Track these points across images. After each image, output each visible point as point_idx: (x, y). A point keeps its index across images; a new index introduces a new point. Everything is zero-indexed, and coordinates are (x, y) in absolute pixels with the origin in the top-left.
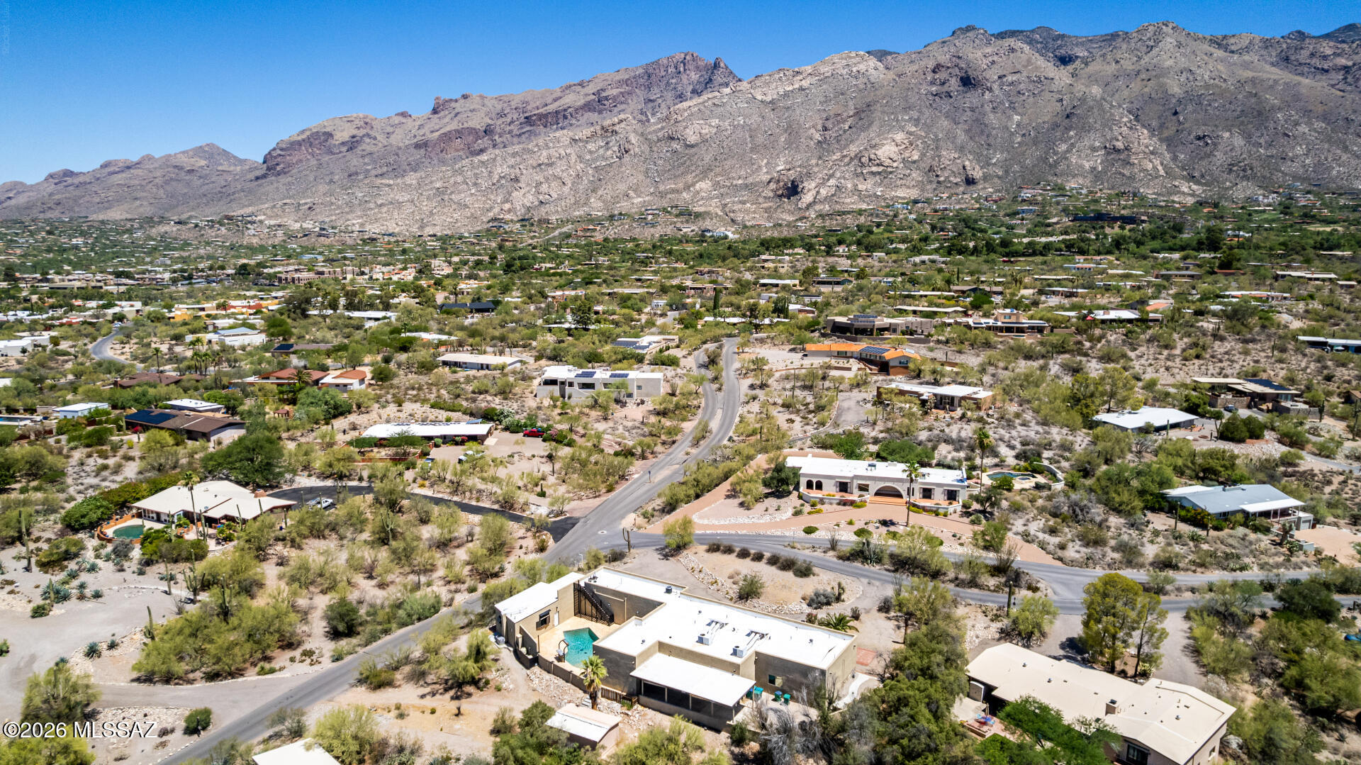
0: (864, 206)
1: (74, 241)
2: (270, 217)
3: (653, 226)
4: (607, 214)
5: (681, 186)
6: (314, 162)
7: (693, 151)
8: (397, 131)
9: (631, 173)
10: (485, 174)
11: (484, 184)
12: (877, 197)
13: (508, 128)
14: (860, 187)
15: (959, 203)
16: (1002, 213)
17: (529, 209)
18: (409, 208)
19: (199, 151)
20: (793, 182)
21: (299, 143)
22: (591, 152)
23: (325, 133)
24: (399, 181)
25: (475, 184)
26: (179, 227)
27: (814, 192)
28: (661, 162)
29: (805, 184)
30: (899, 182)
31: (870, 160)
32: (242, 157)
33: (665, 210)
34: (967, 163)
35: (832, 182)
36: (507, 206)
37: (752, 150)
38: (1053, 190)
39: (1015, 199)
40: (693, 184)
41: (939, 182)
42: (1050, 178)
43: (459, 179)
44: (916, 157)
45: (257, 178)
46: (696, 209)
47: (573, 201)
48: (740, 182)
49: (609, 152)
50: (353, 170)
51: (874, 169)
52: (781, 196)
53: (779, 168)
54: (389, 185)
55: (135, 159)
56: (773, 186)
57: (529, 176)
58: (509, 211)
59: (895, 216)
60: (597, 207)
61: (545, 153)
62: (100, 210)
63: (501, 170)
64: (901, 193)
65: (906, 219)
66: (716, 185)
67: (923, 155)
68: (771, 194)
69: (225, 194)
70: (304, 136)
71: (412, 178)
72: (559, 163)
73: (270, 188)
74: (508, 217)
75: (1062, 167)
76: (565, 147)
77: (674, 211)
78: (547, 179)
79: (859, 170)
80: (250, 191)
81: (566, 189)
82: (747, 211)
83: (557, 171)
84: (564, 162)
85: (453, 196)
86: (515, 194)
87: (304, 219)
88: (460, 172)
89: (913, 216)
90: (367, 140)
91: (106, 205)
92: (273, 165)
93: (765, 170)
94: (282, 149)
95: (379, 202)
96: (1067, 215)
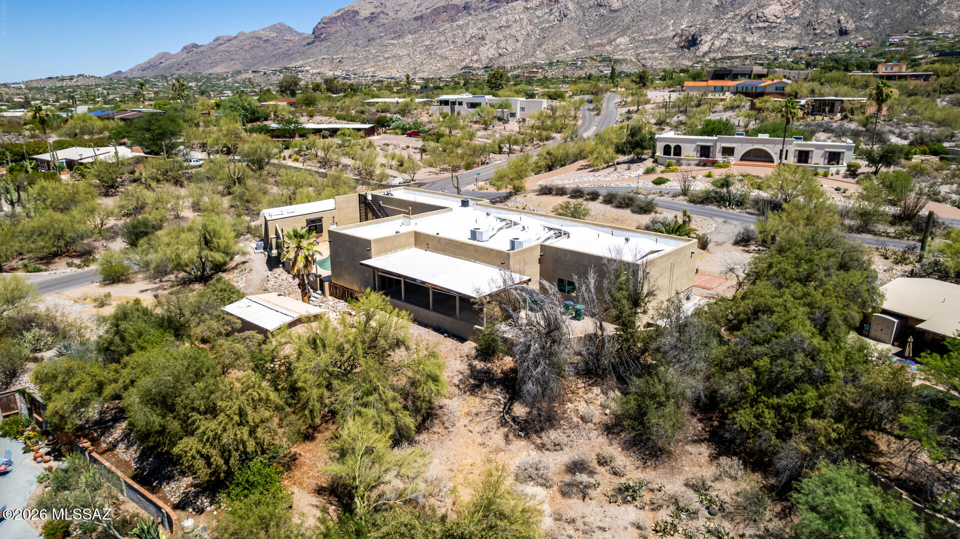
0: (751, 53)
1: (190, 84)
2: (313, 68)
3: (581, 68)
4: (547, 62)
5: (605, 41)
6: (345, 31)
7: (615, 15)
8: (403, 9)
9: (568, 32)
10: (461, 35)
11: (460, 42)
12: (761, 47)
13: (481, 5)
14: (748, 39)
15: (832, 48)
16: (870, 54)
17: (491, 60)
18: (406, 60)
19: (273, 28)
20: (693, 36)
21: (336, 19)
22: (538, 17)
23: (353, 11)
24: (400, 41)
25: (453, 42)
26: (254, 74)
27: (710, 44)
28: (591, 24)
29: (703, 37)
30: (781, 35)
31: (758, 17)
32: (301, 32)
33: (592, 58)
34: (842, 17)
35: (725, 35)
36: (475, 57)
37: (662, 13)
38: (920, 35)
39: (883, 44)
40: (615, 40)
41: (815, 34)
42: (918, 27)
43: (442, 38)
44: (797, 15)
45: (308, 44)
46: (616, 57)
47: (523, 53)
48: (651, 37)
49: (552, 17)
50: (371, 36)
51: (761, 25)
52: (682, 47)
53: (683, 27)
54: (393, 44)
55: (234, 35)
56: (677, 39)
57: (492, 35)
58: (477, 61)
59: (775, 59)
60: (541, 58)
61: (504, 18)
62: (211, 68)
63: (472, 31)
64: (781, 44)
65: (784, 62)
66: (633, 40)
67: (803, 13)
68: (675, 46)
69: (287, 55)
70: (339, 14)
71: (409, 39)
72: (514, 25)
73: (316, 50)
74: (476, 65)
75: (931, 17)
76: (519, 13)
77: (599, 59)
78: (505, 37)
79: (748, 26)
80: (303, 53)
81: (519, 45)
82: (656, 59)
83: (513, 31)
84: (518, 24)
85: (437, 51)
86: (482, 48)
87: (336, 69)
88: (443, 33)
89: (791, 60)
90: (382, 16)
91: (215, 64)
92: (318, 35)
93: (671, 28)
94: (324, 23)
95: (386, 56)
96: (933, 52)
